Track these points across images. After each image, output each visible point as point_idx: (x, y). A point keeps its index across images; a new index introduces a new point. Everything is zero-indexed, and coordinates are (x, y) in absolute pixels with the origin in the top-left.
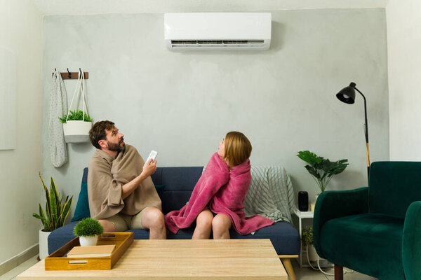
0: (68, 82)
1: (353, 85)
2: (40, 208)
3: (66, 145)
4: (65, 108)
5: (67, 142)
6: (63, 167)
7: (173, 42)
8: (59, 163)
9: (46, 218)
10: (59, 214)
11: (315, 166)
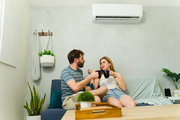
2: (27, 103)
7: (97, 17)
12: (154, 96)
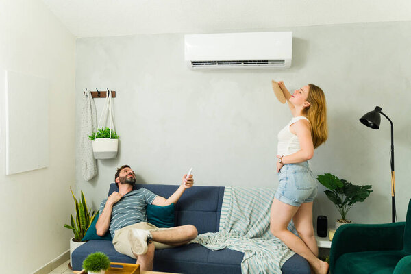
0: (97, 100)
1: (378, 109)
3: (96, 161)
4: (95, 125)
5: (96, 158)
6: (94, 179)
9: (77, 228)
10: (87, 226)
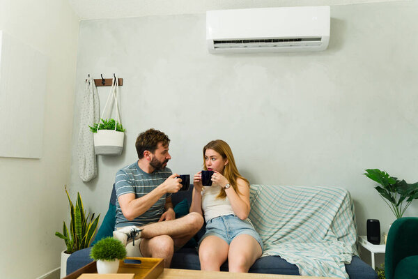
0: (102, 89)
2: (65, 226)
3: (96, 157)
4: (97, 117)
5: (97, 153)
7: (216, 42)
8: (87, 177)
9: (70, 238)
10: (83, 234)
11: (387, 188)
12: (327, 238)
